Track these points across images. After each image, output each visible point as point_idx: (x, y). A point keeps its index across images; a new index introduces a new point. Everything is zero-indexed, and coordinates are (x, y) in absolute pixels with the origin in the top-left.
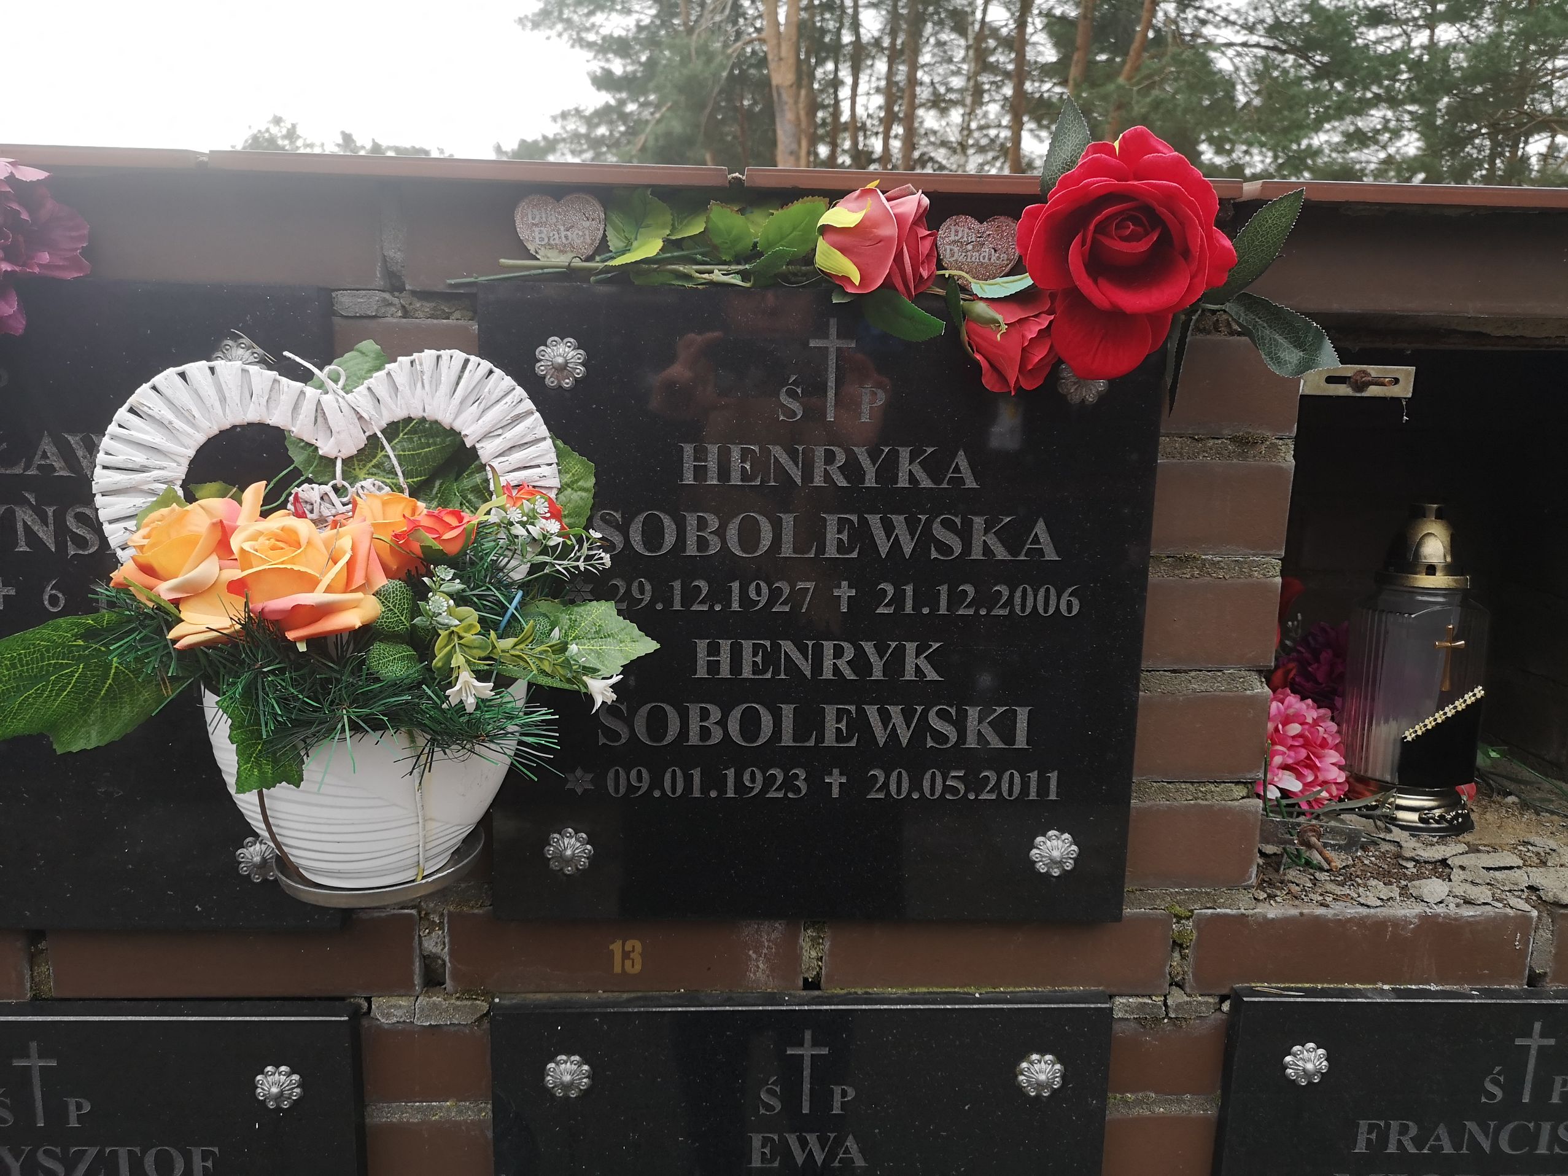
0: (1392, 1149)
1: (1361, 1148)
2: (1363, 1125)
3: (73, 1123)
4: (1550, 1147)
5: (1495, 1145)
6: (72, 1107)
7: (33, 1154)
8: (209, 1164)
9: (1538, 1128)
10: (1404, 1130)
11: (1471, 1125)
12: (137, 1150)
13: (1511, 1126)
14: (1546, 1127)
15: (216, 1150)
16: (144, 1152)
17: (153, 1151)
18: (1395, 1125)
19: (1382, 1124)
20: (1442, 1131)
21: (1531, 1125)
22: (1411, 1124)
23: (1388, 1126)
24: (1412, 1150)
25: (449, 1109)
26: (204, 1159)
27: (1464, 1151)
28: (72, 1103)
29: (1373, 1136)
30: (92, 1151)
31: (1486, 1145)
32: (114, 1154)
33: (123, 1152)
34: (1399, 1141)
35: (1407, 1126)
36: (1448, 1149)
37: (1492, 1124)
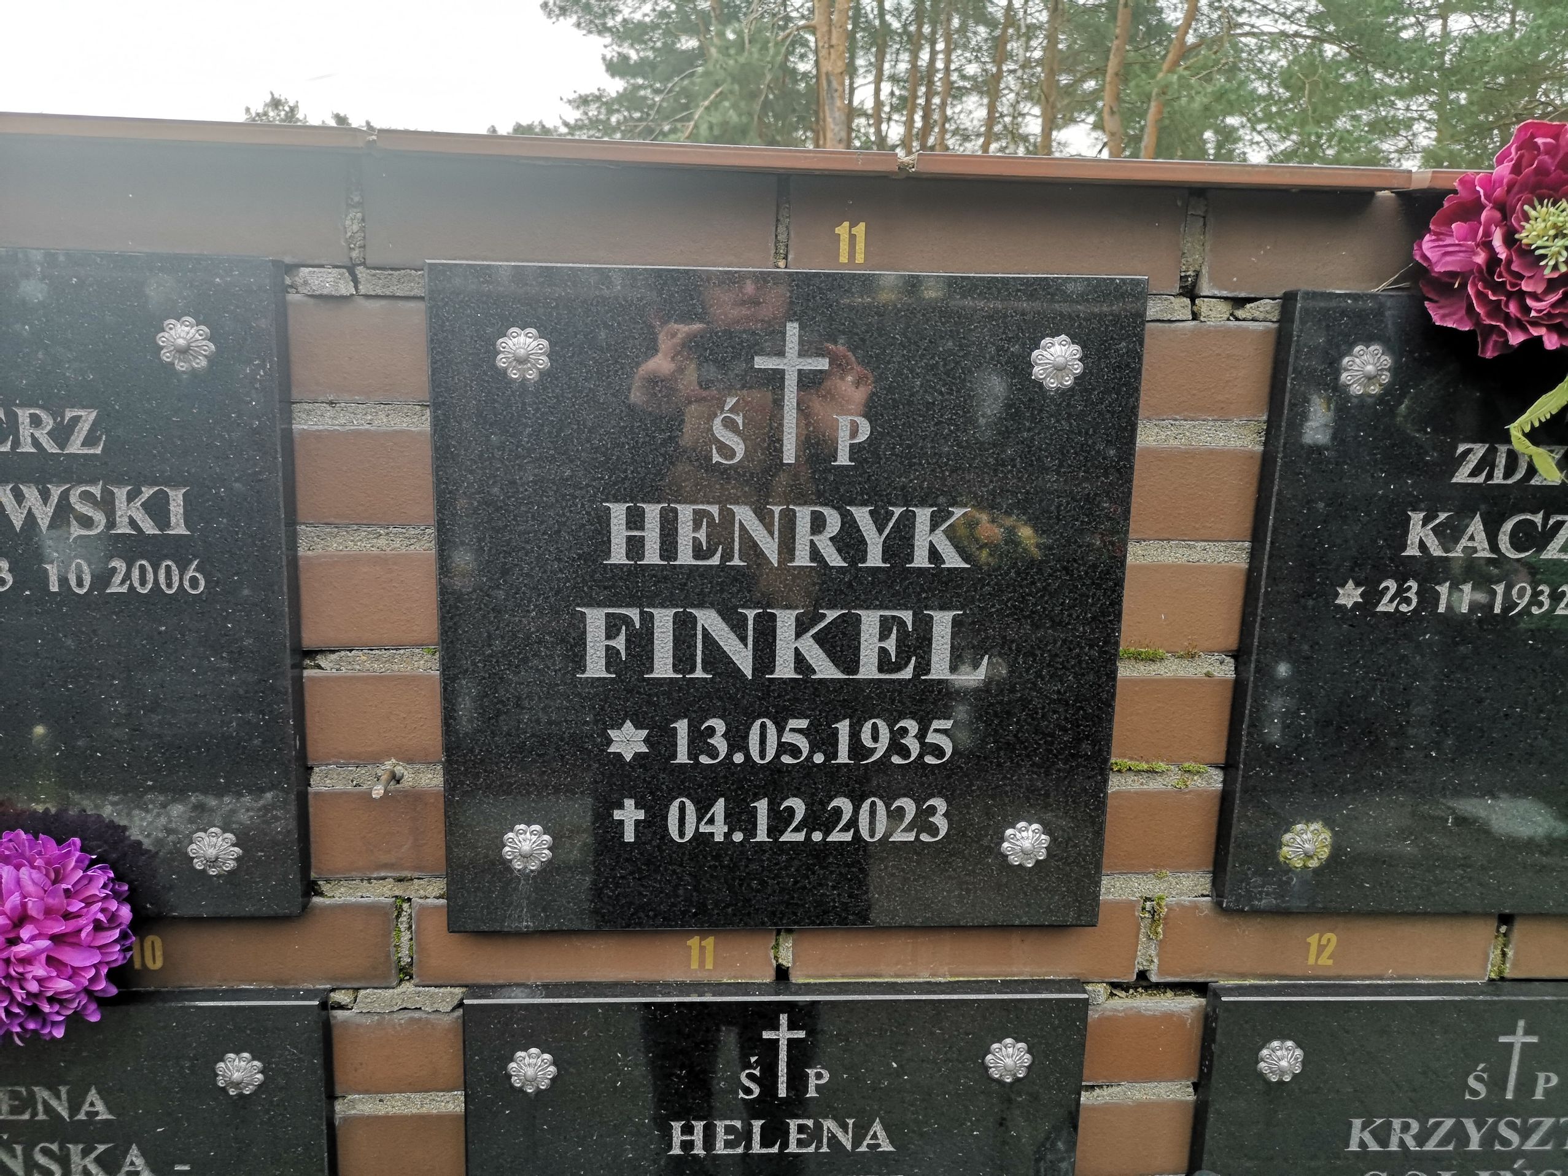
3: (1539, 1095)
6: (1541, 1081)
7: (1495, 1125)
28: (1541, 1077)
30: (1548, 1123)
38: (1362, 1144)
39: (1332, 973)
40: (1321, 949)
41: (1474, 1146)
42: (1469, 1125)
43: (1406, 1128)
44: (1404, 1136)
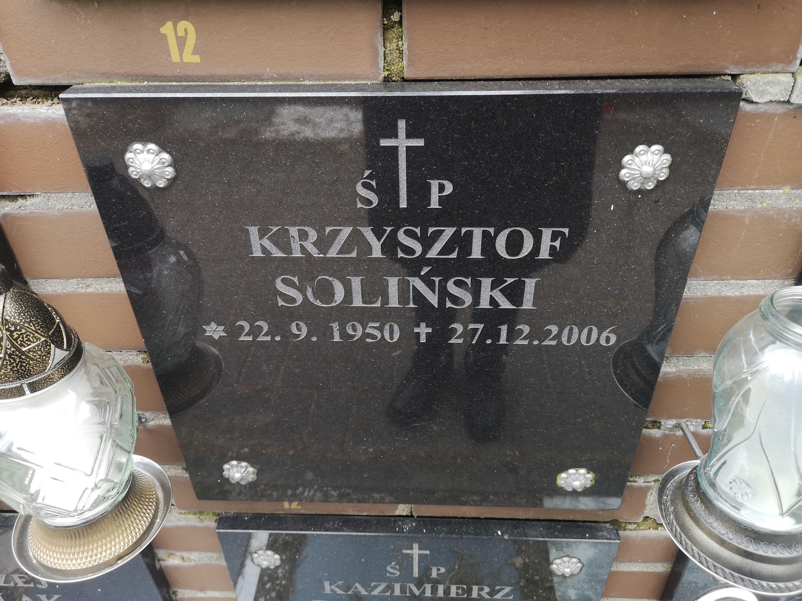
3: (434, 204)
6: (435, 189)
7: (394, 234)
8: (557, 244)
12: (492, 230)
15: (566, 231)
16: (497, 234)
17: (507, 231)
25: (778, 197)
26: (553, 239)
28: (435, 185)
30: (449, 232)
32: (470, 234)
33: (478, 233)
38: (264, 249)
39: (204, 72)
40: (181, 42)
41: (377, 252)
42: (368, 233)
43: (303, 236)
44: (304, 243)
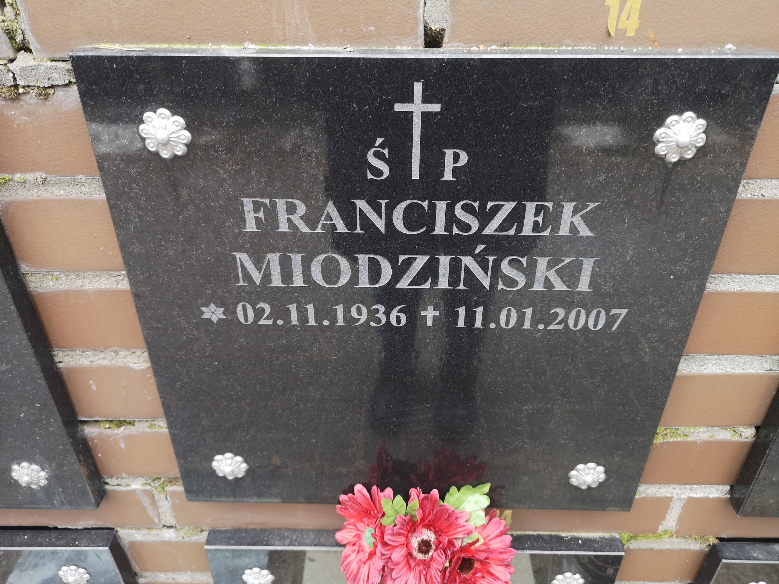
0: (284, 228)
1: (251, 226)
2: (248, 203)
4: (448, 228)
5: (389, 223)
9: (433, 208)
10: (291, 209)
11: (361, 204)
13: (403, 205)
14: (441, 206)
18: (281, 204)
19: (267, 201)
20: (331, 209)
21: (425, 204)
22: (296, 202)
23: (274, 206)
24: (304, 228)
27: (358, 231)
29: (261, 215)
31: (380, 224)
34: (289, 220)
35: (295, 206)
36: (341, 228)
37: (383, 202)
